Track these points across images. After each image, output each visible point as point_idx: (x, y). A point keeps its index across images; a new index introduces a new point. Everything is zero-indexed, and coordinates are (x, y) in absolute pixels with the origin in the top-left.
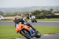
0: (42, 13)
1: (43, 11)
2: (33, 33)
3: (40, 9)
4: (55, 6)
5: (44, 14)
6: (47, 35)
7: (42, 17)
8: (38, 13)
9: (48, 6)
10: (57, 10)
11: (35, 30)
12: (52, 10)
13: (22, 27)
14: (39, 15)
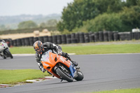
13: (56, 59)
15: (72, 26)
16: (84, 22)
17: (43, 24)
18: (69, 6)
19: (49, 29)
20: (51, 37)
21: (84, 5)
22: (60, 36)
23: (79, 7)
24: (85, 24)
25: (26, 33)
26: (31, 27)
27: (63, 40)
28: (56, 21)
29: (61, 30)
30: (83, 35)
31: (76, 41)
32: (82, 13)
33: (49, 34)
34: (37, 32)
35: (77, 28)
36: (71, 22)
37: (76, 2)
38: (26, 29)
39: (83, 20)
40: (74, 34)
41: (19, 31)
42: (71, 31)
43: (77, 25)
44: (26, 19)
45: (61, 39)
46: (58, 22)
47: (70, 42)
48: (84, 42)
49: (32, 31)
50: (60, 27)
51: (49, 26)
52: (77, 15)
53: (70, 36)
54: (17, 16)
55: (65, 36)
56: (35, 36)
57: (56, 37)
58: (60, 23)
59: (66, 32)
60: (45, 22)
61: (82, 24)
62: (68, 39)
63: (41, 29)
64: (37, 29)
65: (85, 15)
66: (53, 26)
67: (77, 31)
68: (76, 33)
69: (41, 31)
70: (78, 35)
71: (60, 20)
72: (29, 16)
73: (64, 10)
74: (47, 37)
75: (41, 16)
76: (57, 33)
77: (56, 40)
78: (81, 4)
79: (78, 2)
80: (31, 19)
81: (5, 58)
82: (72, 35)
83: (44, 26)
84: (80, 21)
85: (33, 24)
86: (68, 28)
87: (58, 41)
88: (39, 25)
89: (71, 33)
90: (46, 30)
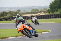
0: (9, 14)
1: (10, 12)
2: (33, 32)
3: (7, 10)
4: (22, 7)
5: (11, 15)
6: (14, 37)
7: (9, 18)
8: (5, 14)
9: (15, 7)
10: (25, 11)
11: (34, 30)
12: (19, 11)
13: (23, 27)
14: (6, 16)
15: (54, 11)
16: (58, 9)
17: (42, 10)
18: (53, 3)
19: (44, 12)
20: (45, 16)
21: (59, 2)
22: (49, 15)
23: (56, 3)
24: (59, 10)
25: (34, 14)
26: (37, 11)
27: (50, 17)
28: (47, 9)
29: (49, 13)
30: (58, 15)
31: (55, 17)
32: (58, 6)
33: (44, 14)
34: (39, 13)
35: (56, 12)
36: (53, 9)
37: (55, 1)
38: (34, 12)
39: (58, 8)
40: (54, 14)
41: (31, 13)
42: (53, 13)
43: (56, 11)
44: (34, 8)
45: (49, 17)
46: (48, 9)
47: (53, 18)
48: (58, 18)
49: (37, 13)
50: (49, 11)
51: (44, 11)
52: (56, 6)
53: (53, 15)
54: (31, 7)
55: (50, 15)
56: (38, 15)
57: (47, 15)
58: (49, 10)
59: (51, 13)
60: (42, 9)
61: (58, 10)
62: (52, 17)
63: (41, 12)
64: (39, 12)
65: (59, 6)
66: (46, 11)
67: (56, 13)
68: (55, 14)
69: (41, 13)
70: (56, 15)
71: (48, 8)
72: (36, 7)
73: (50, 4)
74: (43, 15)
75: (41, 6)
76: (47, 14)
77: (47, 17)
78: (57, 2)
79: (56, 1)
80: (36, 8)
81: (36, 24)
82: (54, 15)
83: (42, 11)
84: (57, 9)
85: (37, 10)
86: (52, 12)
87: (48, 17)
88: (40, 10)
89: (53, 14)
90: (43, 13)
